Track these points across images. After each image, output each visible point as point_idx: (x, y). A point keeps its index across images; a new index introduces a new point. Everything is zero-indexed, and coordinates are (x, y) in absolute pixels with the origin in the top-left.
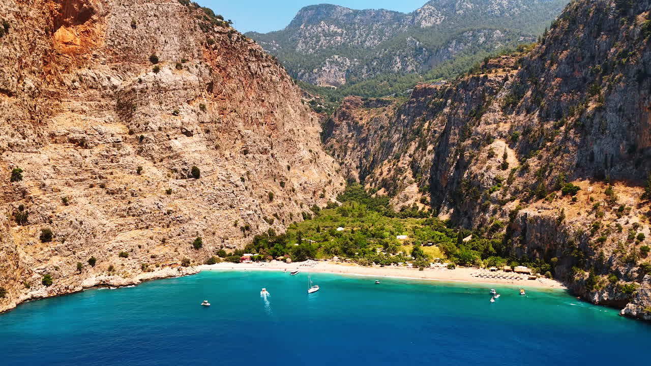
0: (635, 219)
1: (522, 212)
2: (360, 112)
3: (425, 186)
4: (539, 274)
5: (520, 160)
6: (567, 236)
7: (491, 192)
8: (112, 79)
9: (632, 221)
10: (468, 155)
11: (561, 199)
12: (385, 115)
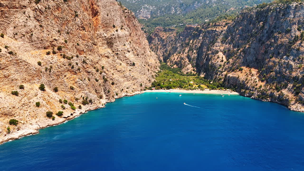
0: (255, 77)
1: (228, 75)
2: (162, 34)
3: (194, 65)
4: (232, 91)
5: (227, 59)
6: (240, 81)
7: (218, 69)
8: (104, 34)
9: (254, 78)
10: (210, 56)
11: (238, 72)
12: (173, 35)
